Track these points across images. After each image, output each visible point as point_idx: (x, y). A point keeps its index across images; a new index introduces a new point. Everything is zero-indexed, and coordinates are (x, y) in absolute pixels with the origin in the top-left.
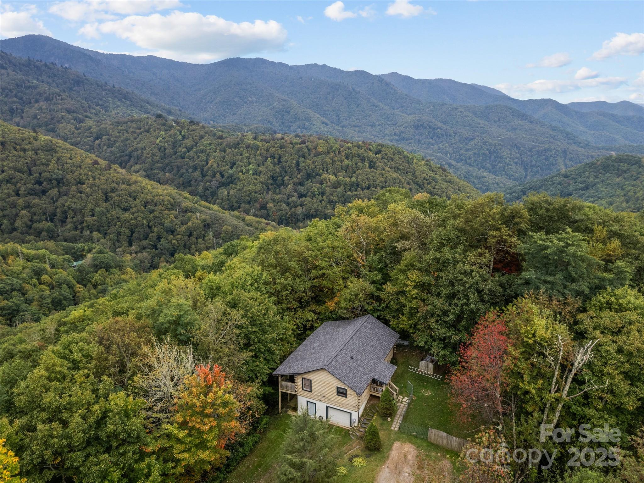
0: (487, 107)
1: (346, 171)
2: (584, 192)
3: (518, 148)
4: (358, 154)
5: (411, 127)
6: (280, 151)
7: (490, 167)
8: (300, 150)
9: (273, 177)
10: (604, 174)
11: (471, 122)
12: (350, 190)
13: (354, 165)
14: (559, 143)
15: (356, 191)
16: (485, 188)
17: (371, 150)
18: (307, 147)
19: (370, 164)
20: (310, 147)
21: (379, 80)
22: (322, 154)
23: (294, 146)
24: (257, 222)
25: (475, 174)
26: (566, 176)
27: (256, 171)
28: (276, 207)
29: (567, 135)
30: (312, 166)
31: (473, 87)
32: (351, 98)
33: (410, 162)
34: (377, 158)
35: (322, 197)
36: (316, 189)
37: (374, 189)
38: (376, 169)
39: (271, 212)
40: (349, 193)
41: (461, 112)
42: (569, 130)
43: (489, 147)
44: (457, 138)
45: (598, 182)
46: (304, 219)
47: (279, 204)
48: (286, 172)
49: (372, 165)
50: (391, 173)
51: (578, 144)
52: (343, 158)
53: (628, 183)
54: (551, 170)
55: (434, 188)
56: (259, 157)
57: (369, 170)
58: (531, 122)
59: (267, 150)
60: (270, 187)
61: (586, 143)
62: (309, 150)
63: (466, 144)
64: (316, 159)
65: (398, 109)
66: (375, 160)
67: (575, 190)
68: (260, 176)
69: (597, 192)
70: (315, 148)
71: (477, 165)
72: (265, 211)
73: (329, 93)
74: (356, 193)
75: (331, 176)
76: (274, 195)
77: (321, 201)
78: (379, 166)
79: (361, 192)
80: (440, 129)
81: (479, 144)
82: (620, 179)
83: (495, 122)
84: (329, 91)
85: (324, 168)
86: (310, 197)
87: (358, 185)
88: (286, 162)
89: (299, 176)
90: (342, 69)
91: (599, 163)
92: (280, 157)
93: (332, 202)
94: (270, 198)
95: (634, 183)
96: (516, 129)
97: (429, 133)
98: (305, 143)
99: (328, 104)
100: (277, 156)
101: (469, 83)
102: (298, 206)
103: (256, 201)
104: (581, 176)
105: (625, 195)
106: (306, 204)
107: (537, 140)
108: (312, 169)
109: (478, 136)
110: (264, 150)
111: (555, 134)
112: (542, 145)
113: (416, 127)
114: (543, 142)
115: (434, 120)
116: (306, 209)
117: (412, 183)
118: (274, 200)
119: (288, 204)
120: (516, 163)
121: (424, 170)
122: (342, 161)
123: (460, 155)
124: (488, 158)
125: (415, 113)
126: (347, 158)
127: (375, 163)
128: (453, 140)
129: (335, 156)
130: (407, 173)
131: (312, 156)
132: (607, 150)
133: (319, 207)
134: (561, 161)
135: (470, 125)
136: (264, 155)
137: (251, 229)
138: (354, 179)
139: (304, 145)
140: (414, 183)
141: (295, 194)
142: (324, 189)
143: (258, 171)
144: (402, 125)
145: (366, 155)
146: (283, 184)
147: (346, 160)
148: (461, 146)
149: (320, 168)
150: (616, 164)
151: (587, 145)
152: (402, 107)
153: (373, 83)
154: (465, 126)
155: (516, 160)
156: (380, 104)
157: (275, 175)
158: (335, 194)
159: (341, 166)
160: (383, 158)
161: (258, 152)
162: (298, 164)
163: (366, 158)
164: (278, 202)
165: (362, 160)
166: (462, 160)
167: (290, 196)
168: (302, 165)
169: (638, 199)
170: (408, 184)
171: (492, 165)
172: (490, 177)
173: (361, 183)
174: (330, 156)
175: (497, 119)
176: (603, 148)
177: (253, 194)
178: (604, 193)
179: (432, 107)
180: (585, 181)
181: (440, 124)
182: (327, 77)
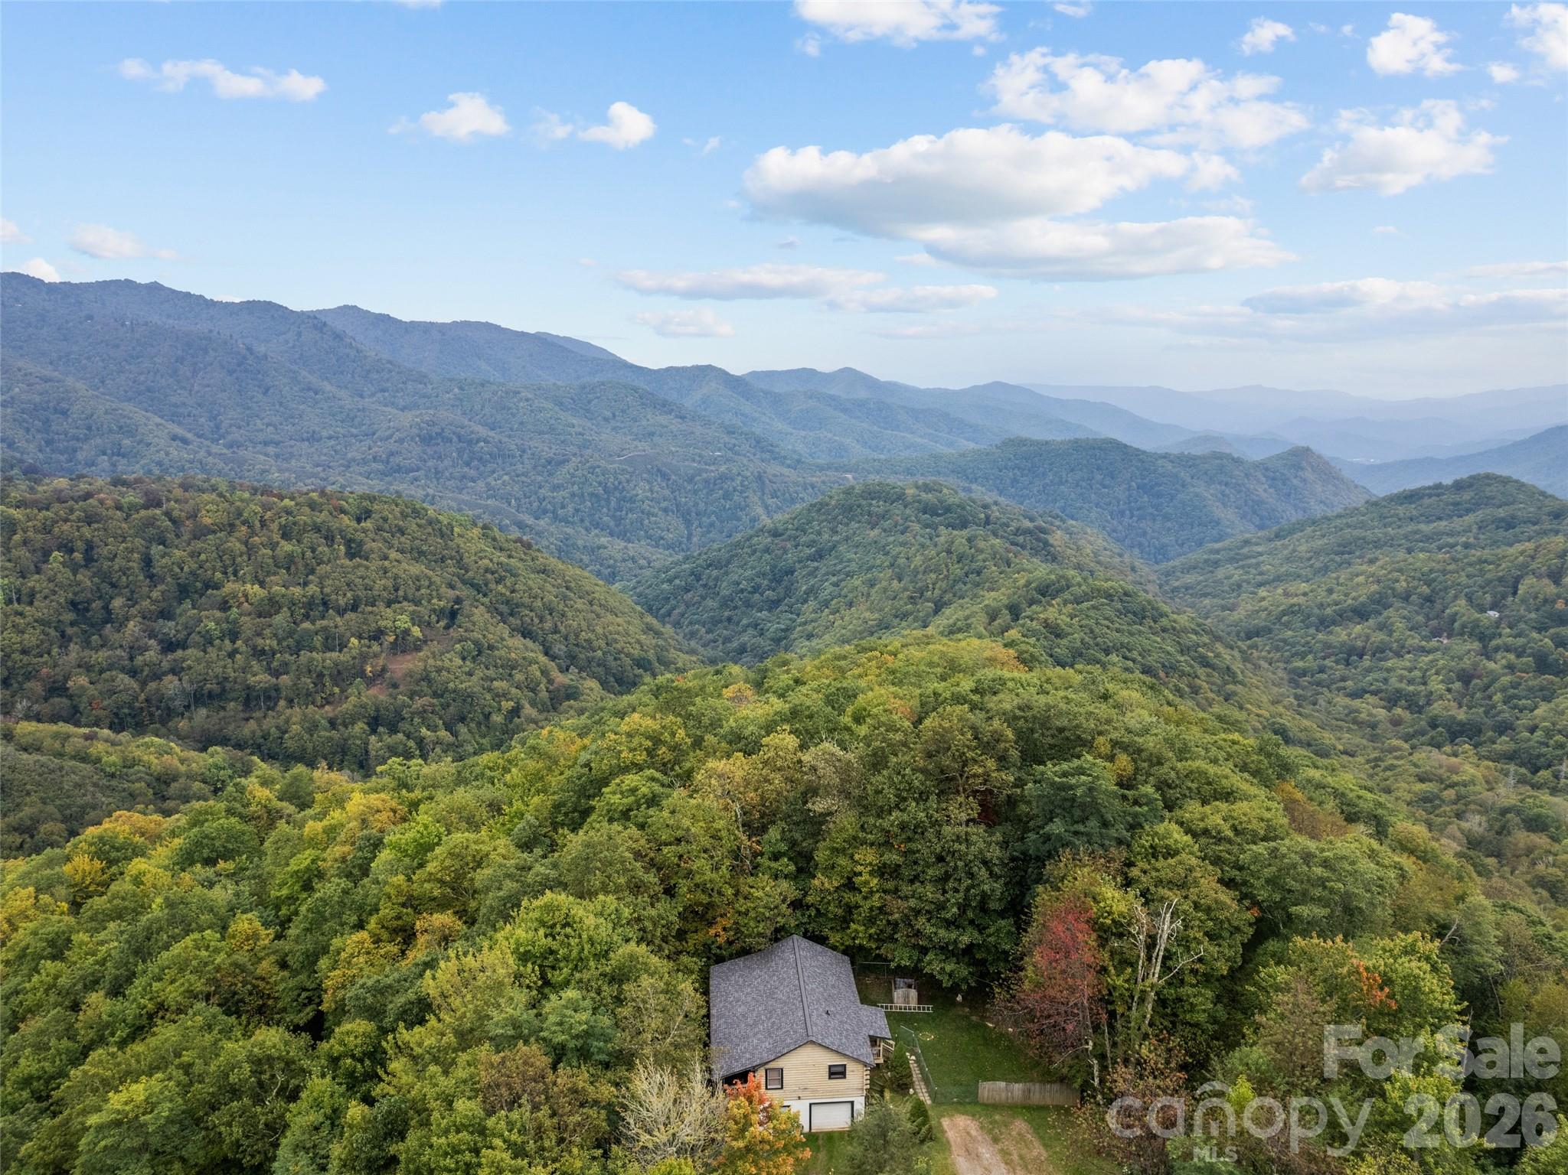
0: (583, 388)
1: (288, 569)
2: (816, 564)
3: (665, 477)
4: (315, 523)
5: (412, 439)
6: (87, 532)
7: (612, 524)
8: (150, 522)
9: (73, 605)
10: (847, 525)
11: (552, 421)
12: (306, 617)
13: (309, 554)
14: (745, 462)
15: (323, 618)
16: (607, 572)
17: (343, 511)
18: (168, 514)
19: (348, 547)
20: (176, 513)
21: (315, 327)
22: (214, 532)
23: (128, 516)
24: (56, 736)
25: (580, 543)
26: (775, 534)
27: (18, 591)
28: (99, 686)
29: (758, 442)
30: (190, 565)
31: (543, 341)
32: (246, 371)
33: (444, 533)
34: (365, 531)
35: (233, 642)
36: (212, 625)
37: (370, 609)
38: (367, 559)
39: (85, 699)
40: (306, 625)
41: (527, 400)
42: (758, 430)
43: (601, 478)
44: (526, 461)
45: (838, 542)
46: (187, 707)
47: (106, 675)
48: (113, 585)
49: (354, 550)
50: (404, 565)
51: (781, 459)
52: (276, 537)
53: (891, 539)
54: (739, 519)
55: (513, 592)
56: (23, 553)
57: (347, 562)
58: (683, 418)
59: (46, 529)
60: (70, 631)
61: (796, 457)
62: (174, 521)
63: (550, 475)
64: (198, 545)
65: (372, 395)
66: (359, 536)
67: (800, 562)
68: (31, 603)
69: (841, 562)
70: (193, 515)
71: (582, 521)
72: (64, 700)
73: (181, 360)
74: (324, 623)
75: (248, 586)
76: (87, 652)
77: (231, 655)
78: (372, 551)
79: (338, 619)
80: (486, 441)
81: (579, 473)
82: (876, 531)
83: (606, 419)
84: (179, 352)
85: (225, 567)
86: (196, 645)
87: (325, 603)
88: (112, 560)
89: (155, 594)
90: (208, 297)
91: (833, 502)
92: (90, 547)
93: (263, 652)
94: (74, 663)
95: (902, 538)
96: (652, 434)
97: (460, 452)
98: (159, 505)
99: (184, 388)
100: (80, 545)
101: (532, 331)
102: (165, 674)
103: (28, 677)
104: (804, 531)
105: (892, 565)
106: (190, 668)
107: (700, 456)
108: (192, 573)
109: (575, 455)
110: (36, 531)
111: (733, 441)
112: (712, 468)
113: (427, 440)
114: (714, 461)
115: (466, 422)
116: (191, 682)
117: (459, 585)
118: (88, 668)
119: (133, 673)
120: (665, 510)
121: (482, 551)
122: (273, 546)
123: (541, 500)
124: (603, 503)
125: (416, 406)
126: (286, 536)
127: (361, 544)
128: (519, 466)
129: (253, 534)
130: (443, 560)
131: (185, 537)
132: (837, 470)
133: (229, 670)
134: (756, 499)
135: (552, 430)
136: (38, 545)
137: (44, 759)
138: (313, 589)
139: (158, 512)
140: (464, 582)
141: (152, 642)
142: (235, 622)
143: (24, 591)
144: (391, 437)
145: (334, 525)
146: (108, 616)
147: (283, 543)
148: (540, 478)
149: (214, 570)
150: (864, 503)
151: (799, 461)
152: (383, 390)
153: (299, 334)
154: (541, 433)
155: (664, 504)
156: (328, 387)
157: (81, 597)
158: (267, 632)
159: (273, 557)
160: (379, 529)
161: (17, 537)
162: (147, 561)
163: (336, 532)
164: (101, 672)
165: (326, 538)
166: (545, 512)
167: (134, 650)
168: (160, 563)
169: (916, 572)
170: (452, 587)
171: (613, 517)
172: (615, 547)
173: (333, 597)
174: (237, 534)
175: (608, 414)
176: (829, 467)
177: (16, 656)
178: (854, 564)
179: (456, 390)
180: (814, 541)
181: (483, 431)
182: (169, 316)
